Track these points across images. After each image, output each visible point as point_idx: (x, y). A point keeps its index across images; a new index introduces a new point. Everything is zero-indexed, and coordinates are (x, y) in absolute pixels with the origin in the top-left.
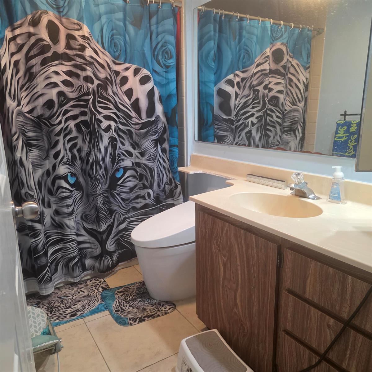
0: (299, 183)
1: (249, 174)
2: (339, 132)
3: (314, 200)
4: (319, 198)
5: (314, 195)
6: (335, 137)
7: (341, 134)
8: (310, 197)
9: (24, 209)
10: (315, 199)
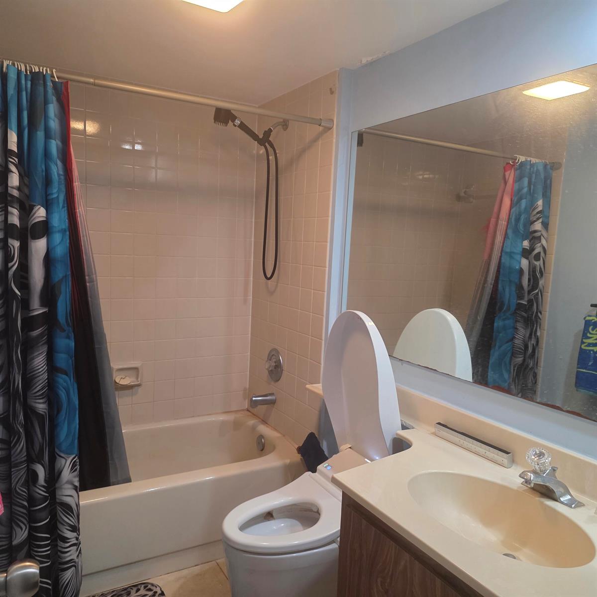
0: (541, 471)
1: (439, 424)
2: (589, 335)
3: (571, 507)
4: (579, 505)
5: (571, 495)
6: (583, 343)
7: (593, 339)
8: (562, 499)
9: (9, 579)
10: (573, 506)
